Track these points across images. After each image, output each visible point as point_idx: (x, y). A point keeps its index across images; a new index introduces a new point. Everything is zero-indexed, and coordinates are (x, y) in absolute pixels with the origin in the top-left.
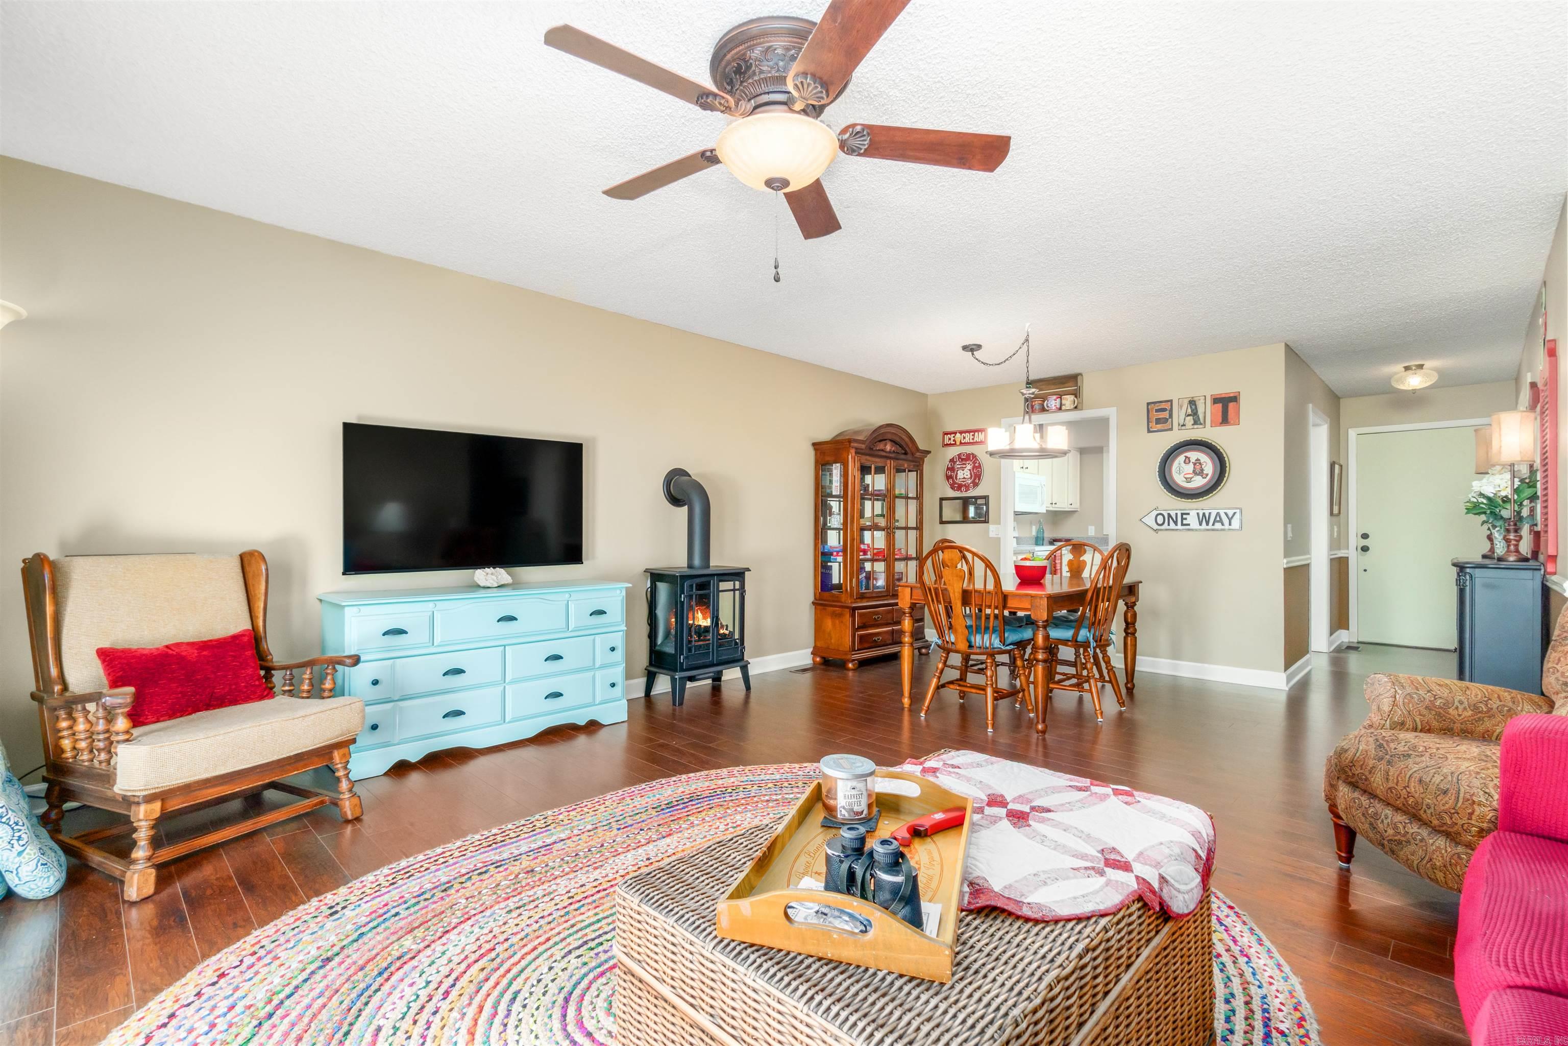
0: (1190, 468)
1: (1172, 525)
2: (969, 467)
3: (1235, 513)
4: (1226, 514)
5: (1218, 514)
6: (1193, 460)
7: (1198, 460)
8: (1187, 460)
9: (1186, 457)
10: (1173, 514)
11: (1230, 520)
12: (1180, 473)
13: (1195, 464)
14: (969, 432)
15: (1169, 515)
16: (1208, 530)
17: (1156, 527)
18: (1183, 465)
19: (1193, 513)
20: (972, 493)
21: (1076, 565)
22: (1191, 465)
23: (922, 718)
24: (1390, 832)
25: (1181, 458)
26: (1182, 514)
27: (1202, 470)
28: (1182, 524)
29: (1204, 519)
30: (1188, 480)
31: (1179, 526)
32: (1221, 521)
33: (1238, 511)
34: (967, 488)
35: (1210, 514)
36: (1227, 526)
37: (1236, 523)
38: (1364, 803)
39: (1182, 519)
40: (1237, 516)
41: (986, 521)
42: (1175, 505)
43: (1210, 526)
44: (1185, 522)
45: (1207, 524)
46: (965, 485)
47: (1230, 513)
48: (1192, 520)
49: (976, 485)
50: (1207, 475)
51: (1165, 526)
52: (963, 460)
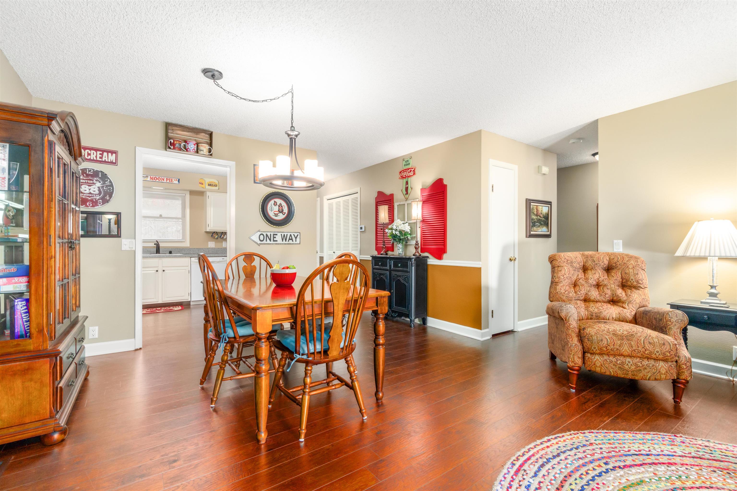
0: (276, 208)
1: (268, 241)
2: (98, 184)
3: (298, 235)
4: (294, 235)
5: (291, 235)
6: (278, 204)
7: (280, 204)
8: (275, 203)
9: (275, 201)
10: (269, 234)
11: (296, 238)
12: (272, 211)
13: (279, 206)
14: (96, 150)
15: (267, 235)
16: (286, 244)
17: (259, 242)
18: (273, 206)
19: (279, 234)
20: (98, 209)
21: (249, 269)
22: (277, 206)
23: (302, 444)
24: (633, 367)
25: (272, 202)
26: (274, 235)
27: (283, 210)
28: (274, 241)
29: (284, 238)
30: (276, 215)
31: (272, 242)
32: (292, 239)
33: (299, 234)
34: (95, 203)
35: (287, 235)
36: (294, 242)
37: (298, 239)
38: (613, 360)
39: (274, 237)
40: (299, 236)
41: (120, 237)
42: (270, 229)
43: (287, 242)
44: (275, 239)
45: (286, 241)
46: (92, 201)
47: (296, 235)
48: (279, 238)
49: (105, 201)
50: (285, 213)
51: (265, 242)
52: (88, 175)
